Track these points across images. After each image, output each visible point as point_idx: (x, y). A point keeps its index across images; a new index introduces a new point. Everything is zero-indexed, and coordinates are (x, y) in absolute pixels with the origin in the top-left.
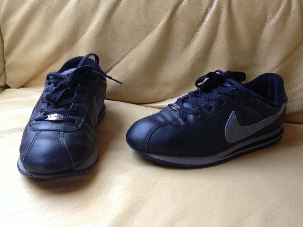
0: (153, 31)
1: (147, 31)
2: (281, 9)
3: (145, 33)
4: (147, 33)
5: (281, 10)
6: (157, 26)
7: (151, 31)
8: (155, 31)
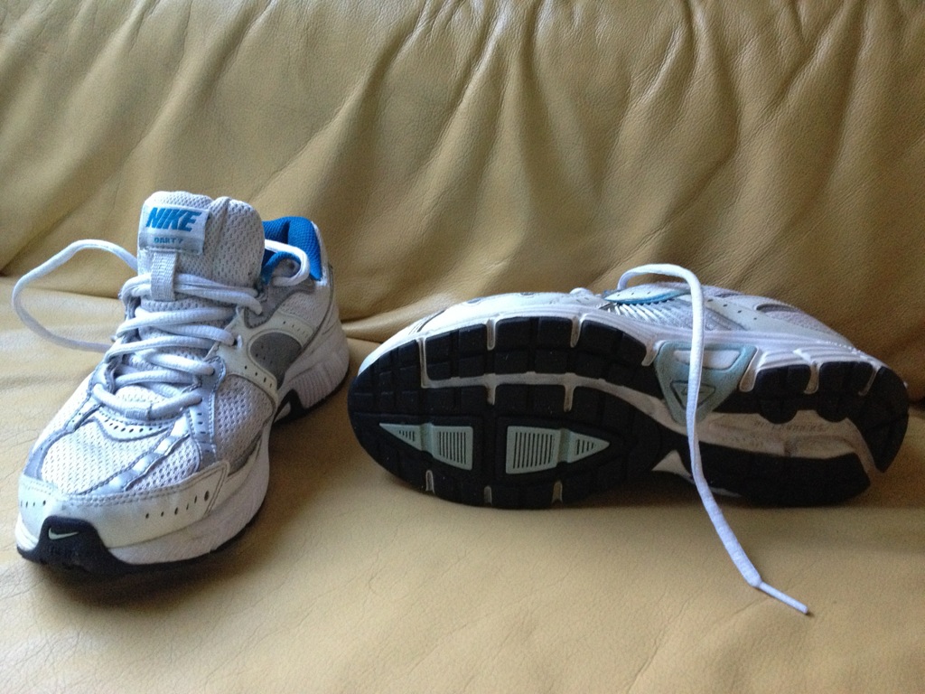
0: (327, 124)
1: (312, 126)
2: (665, 66)
3: (307, 129)
5: (665, 68)
6: (339, 110)
7: (323, 126)
8: (332, 124)
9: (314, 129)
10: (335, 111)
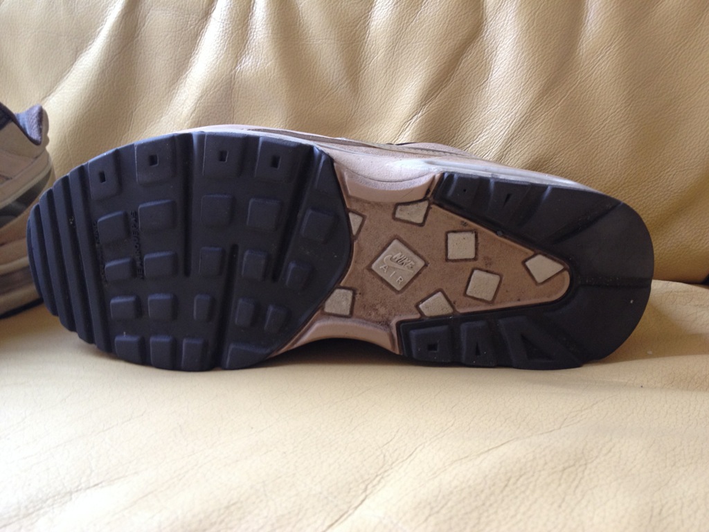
0: (91, 44)
1: (77, 48)
3: (72, 52)
4: (77, 52)
7: (87, 47)
8: (95, 43)
9: (78, 50)
10: (98, 30)
